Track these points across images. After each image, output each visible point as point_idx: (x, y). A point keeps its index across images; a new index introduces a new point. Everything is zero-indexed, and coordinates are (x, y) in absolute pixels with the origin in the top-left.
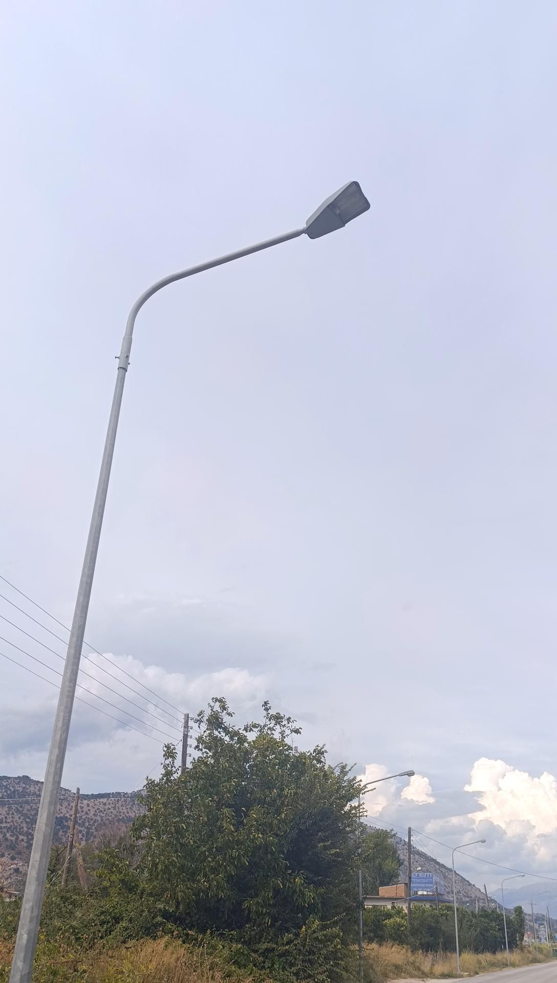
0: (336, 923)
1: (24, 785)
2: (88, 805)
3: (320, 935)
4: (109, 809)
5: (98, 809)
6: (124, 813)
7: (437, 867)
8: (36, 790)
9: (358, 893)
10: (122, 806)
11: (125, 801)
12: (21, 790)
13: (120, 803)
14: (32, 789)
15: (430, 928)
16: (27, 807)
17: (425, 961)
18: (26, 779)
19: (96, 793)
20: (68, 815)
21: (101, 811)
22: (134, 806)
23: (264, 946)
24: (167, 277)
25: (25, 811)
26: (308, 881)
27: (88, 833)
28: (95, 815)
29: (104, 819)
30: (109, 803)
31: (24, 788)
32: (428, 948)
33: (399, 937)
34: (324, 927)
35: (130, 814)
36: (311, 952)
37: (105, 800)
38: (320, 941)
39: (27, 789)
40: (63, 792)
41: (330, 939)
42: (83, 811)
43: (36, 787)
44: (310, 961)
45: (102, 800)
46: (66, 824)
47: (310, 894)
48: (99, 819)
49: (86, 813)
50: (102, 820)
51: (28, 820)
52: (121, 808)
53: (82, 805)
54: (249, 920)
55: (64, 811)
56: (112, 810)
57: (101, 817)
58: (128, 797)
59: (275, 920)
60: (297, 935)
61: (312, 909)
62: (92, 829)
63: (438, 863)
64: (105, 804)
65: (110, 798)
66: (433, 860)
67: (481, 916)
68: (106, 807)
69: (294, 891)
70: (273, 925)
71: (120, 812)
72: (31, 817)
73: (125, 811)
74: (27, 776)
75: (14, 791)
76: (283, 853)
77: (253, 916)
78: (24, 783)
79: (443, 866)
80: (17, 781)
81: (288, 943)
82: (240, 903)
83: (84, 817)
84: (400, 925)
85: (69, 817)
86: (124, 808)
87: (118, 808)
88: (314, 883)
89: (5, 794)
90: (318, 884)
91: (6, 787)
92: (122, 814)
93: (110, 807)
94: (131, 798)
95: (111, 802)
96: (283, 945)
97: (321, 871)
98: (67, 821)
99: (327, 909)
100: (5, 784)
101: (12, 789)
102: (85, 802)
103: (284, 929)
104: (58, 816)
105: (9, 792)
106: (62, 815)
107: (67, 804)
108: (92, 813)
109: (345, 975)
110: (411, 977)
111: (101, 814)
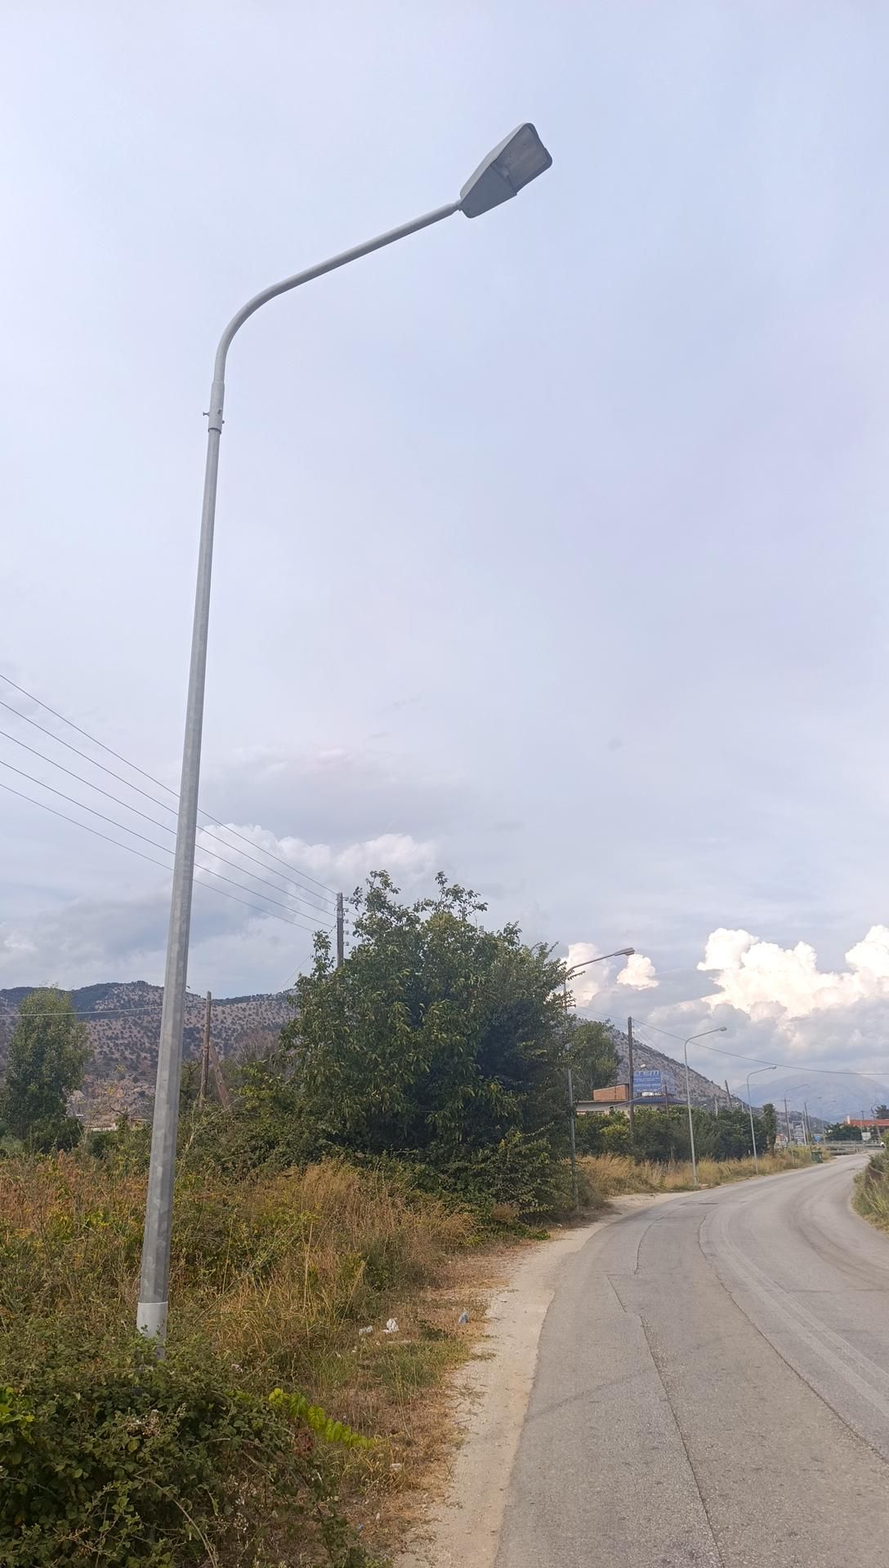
0: (542, 1135)
1: (140, 993)
2: (224, 1012)
3: (523, 1149)
4: (250, 1015)
5: (237, 1016)
6: (269, 1019)
7: (666, 1063)
8: (156, 998)
9: (568, 1099)
10: (266, 1010)
11: (270, 1004)
12: (137, 998)
13: (264, 1008)
14: (151, 996)
15: (659, 1134)
16: (147, 1018)
17: (653, 1173)
18: (142, 985)
19: (232, 997)
20: (199, 1025)
21: (241, 1018)
22: (281, 1010)
23: (453, 1166)
24: (266, 290)
25: (145, 1024)
26: (507, 1087)
27: (226, 1045)
28: (232, 1023)
29: (245, 1027)
30: (250, 1008)
31: (141, 996)
32: (658, 1157)
33: (619, 1147)
34: (526, 1141)
35: (278, 1020)
36: (513, 1170)
37: (244, 1005)
38: (525, 1157)
39: (145, 996)
40: (191, 999)
41: (534, 1153)
42: (217, 1020)
43: (156, 994)
44: (512, 1180)
45: (240, 1005)
46: (198, 1036)
47: (510, 1100)
48: (239, 1028)
49: (222, 1022)
50: (242, 1029)
51: (150, 1034)
52: (265, 1014)
53: (215, 1013)
54: (434, 1135)
55: (194, 1020)
56: (254, 1016)
57: (242, 1026)
58: (273, 1000)
59: (466, 1134)
60: (494, 1151)
61: (512, 1120)
62: (230, 1040)
63: (667, 1059)
64: (244, 1010)
65: (250, 1001)
66: (660, 1055)
67: (722, 1118)
68: (247, 1014)
69: (490, 1101)
70: (464, 1141)
71: (265, 1019)
72: (154, 1030)
73: (271, 1017)
74: (142, 982)
75: (129, 1001)
76: (473, 1055)
77: (439, 1131)
78: (140, 990)
79: (673, 1061)
80: (131, 988)
81: (484, 1161)
82: (424, 1116)
83: (220, 1027)
84: (621, 1133)
85: (200, 1027)
86: (269, 1013)
87: (262, 1014)
88: (514, 1088)
89: (118, 1004)
90: (518, 1090)
91: (118, 996)
92: (267, 1021)
93: (251, 1013)
94: (277, 1000)
95: (252, 1007)
96: (478, 1162)
97: (521, 1074)
98: (198, 1033)
99: (529, 1119)
100: (116, 992)
101: (126, 998)
102: (220, 1009)
103: (478, 1145)
104: (187, 1027)
105: (122, 1002)
106: (192, 1026)
107: (196, 1012)
108: (229, 1021)
109: (556, 1193)
110: (637, 1192)
111: (241, 1022)
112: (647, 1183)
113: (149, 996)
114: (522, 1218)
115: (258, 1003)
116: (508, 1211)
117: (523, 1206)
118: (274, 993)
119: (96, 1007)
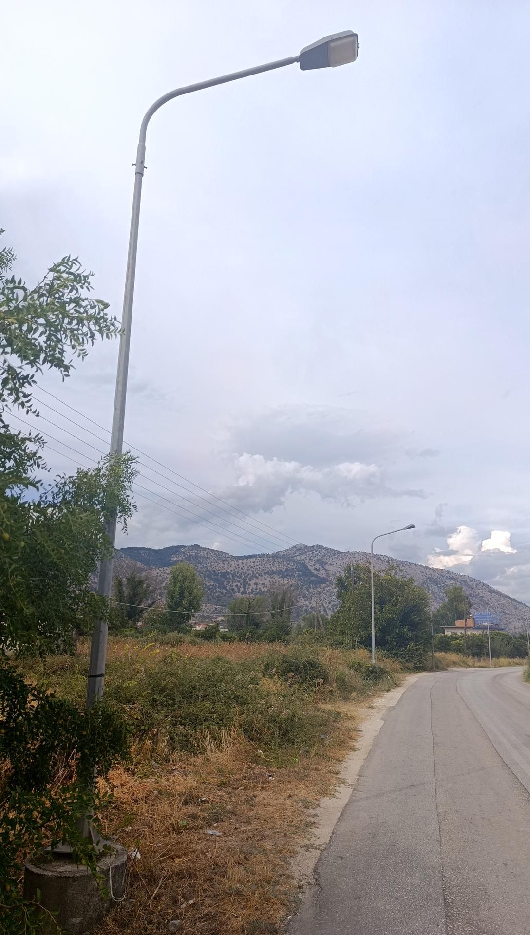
0: (420, 644)
1: (196, 551)
2: (242, 563)
3: (414, 648)
5: (250, 566)
8: (205, 554)
9: (431, 632)
10: (266, 563)
11: (269, 560)
12: (194, 554)
13: (265, 561)
14: (202, 553)
15: (478, 645)
16: (200, 566)
18: (197, 547)
19: (247, 555)
20: (229, 571)
21: (252, 567)
22: (275, 563)
23: (394, 651)
25: (199, 569)
26: (409, 630)
27: (244, 582)
28: (247, 570)
29: (255, 572)
30: (257, 561)
31: (196, 553)
32: (474, 655)
34: (416, 646)
35: (273, 569)
36: (412, 654)
37: (254, 559)
38: (415, 650)
39: (199, 553)
40: (224, 555)
41: (418, 649)
42: (239, 568)
43: (204, 552)
44: (411, 657)
45: (251, 559)
47: (410, 634)
48: (251, 572)
49: (242, 569)
50: (253, 573)
51: (202, 575)
52: (266, 565)
53: (238, 564)
54: (387, 643)
55: (226, 568)
56: (260, 566)
58: (270, 557)
59: (397, 643)
60: (406, 648)
61: (411, 639)
62: (246, 579)
64: (254, 562)
65: (257, 557)
68: (255, 564)
69: (404, 634)
70: (397, 645)
71: (266, 568)
72: (204, 573)
73: (269, 566)
74: (198, 545)
75: (190, 556)
76: (399, 620)
77: (389, 642)
78: (196, 550)
80: (191, 548)
81: (403, 651)
82: (384, 637)
83: (240, 572)
84: (460, 644)
87: (264, 565)
88: (412, 630)
89: (184, 557)
90: (413, 630)
91: (184, 552)
92: (267, 569)
93: (258, 564)
94: (272, 557)
95: (259, 561)
96: (401, 651)
97: (414, 626)
98: (229, 575)
99: (416, 639)
100: (183, 551)
101: (188, 554)
102: (240, 561)
103: (401, 646)
104: (222, 571)
105: (186, 556)
106: (225, 571)
107: (227, 563)
108: (246, 568)
109: (425, 662)
110: (461, 667)
111: (252, 569)
112: (466, 664)
113: (201, 553)
114: (415, 668)
115: (262, 559)
116: (411, 665)
117: (415, 664)
118: (271, 553)
119: (172, 559)
